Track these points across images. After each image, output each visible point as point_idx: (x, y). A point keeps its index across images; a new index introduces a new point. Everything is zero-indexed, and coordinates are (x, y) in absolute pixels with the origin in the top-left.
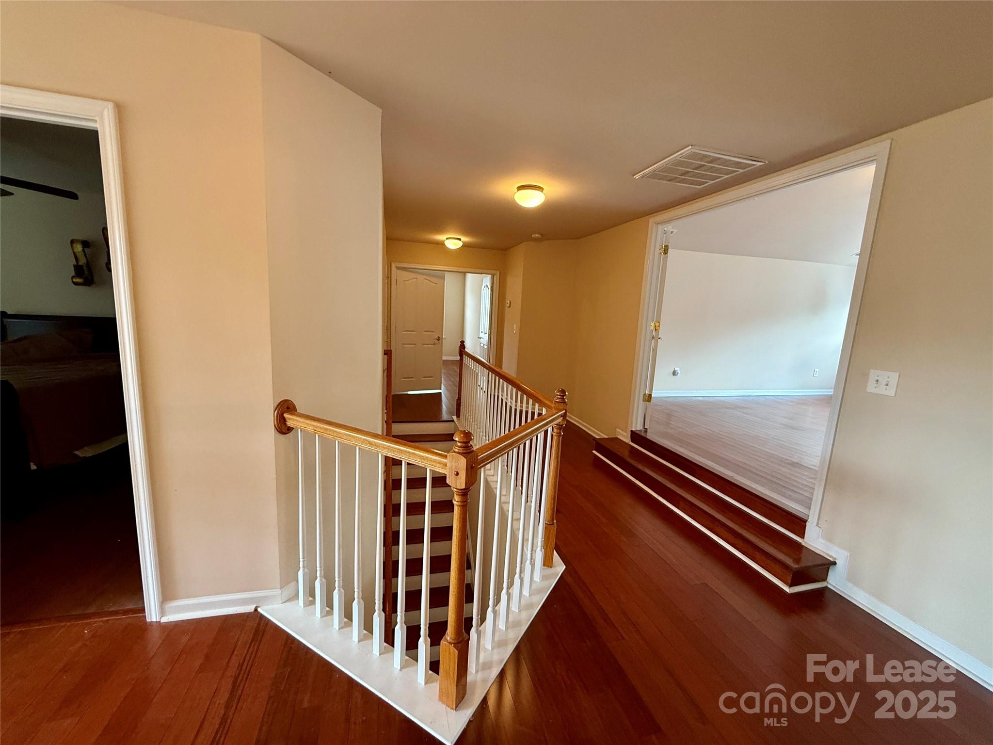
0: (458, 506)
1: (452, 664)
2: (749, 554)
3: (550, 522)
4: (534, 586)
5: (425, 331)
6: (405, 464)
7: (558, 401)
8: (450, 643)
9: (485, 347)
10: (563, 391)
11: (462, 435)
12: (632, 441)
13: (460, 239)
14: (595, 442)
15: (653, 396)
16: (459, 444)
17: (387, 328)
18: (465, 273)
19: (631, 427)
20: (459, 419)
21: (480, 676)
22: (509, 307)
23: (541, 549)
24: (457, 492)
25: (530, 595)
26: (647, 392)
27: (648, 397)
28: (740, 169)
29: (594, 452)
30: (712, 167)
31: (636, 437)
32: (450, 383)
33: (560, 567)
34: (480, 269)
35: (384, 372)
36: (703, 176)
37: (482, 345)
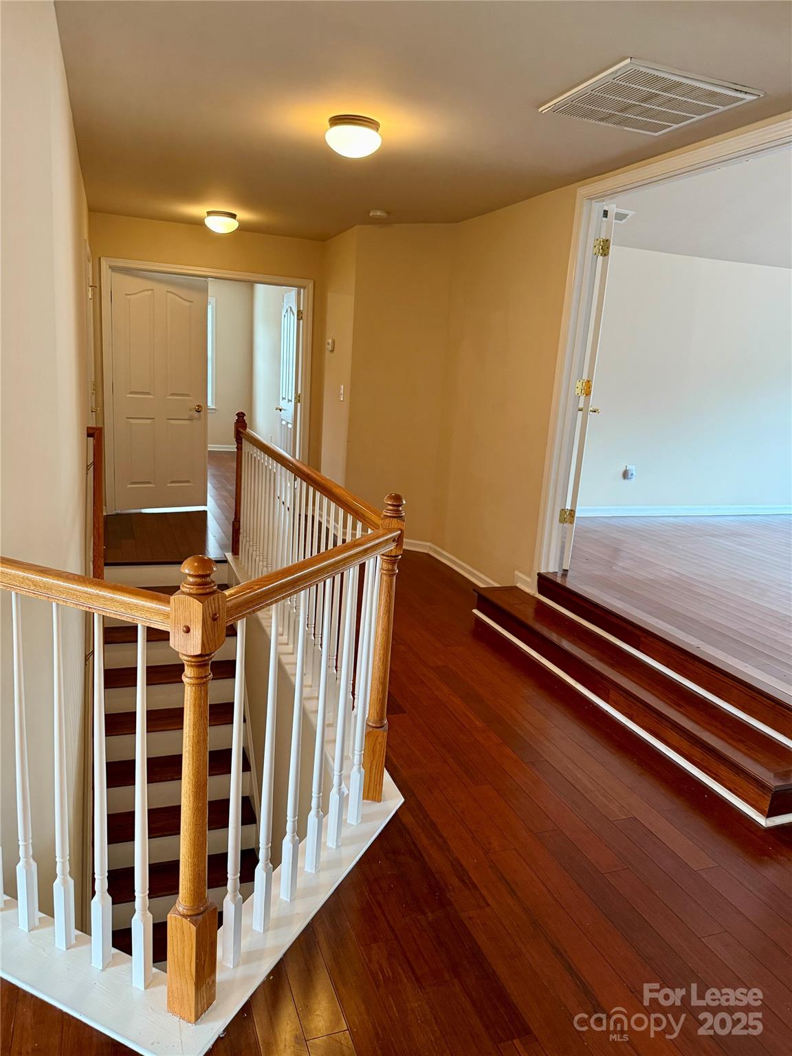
0: (191, 684)
1: (187, 951)
2: (706, 768)
3: (376, 723)
4: (346, 832)
5: (173, 394)
6: (99, 618)
7: (388, 514)
8: (184, 916)
9: (290, 426)
10: (397, 498)
11: (196, 564)
12: (539, 592)
13: (233, 216)
14: (477, 594)
15: (577, 515)
16: (191, 579)
17: (95, 385)
18: (251, 284)
19: (539, 566)
20: (238, 558)
21: (241, 971)
22: (332, 351)
23: (360, 768)
24: (188, 661)
25: (338, 847)
26: (568, 507)
27: (570, 514)
28: (721, 105)
29: (475, 611)
30: (670, 100)
31: (546, 584)
32: (225, 494)
33: (393, 800)
34: (279, 277)
35: (88, 469)
36: (658, 115)
37: (284, 423)
